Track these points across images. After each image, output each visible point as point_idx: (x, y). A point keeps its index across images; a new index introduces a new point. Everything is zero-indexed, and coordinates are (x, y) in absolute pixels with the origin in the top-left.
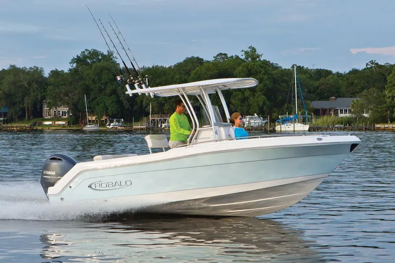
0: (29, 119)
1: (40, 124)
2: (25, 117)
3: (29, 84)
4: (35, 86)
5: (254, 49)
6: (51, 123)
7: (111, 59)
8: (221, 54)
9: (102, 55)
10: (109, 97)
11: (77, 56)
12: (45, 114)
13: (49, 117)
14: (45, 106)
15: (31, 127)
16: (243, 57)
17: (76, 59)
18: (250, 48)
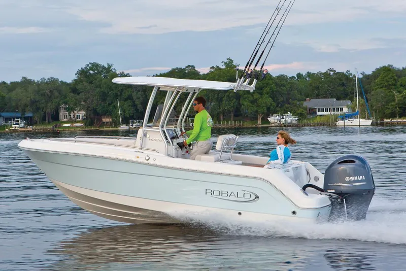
0: (49, 123)
1: (60, 126)
2: (46, 120)
3: (51, 92)
4: (56, 94)
5: (231, 61)
6: (69, 125)
7: (111, 70)
8: (189, 66)
9: (104, 67)
10: (125, 101)
11: (82, 69)
12: (62, 118)
13: (65, 120)
14: (62, 111)
15: (53, 128)
16: (224, 67)
17: (80, 71)
18: (228, 59)
